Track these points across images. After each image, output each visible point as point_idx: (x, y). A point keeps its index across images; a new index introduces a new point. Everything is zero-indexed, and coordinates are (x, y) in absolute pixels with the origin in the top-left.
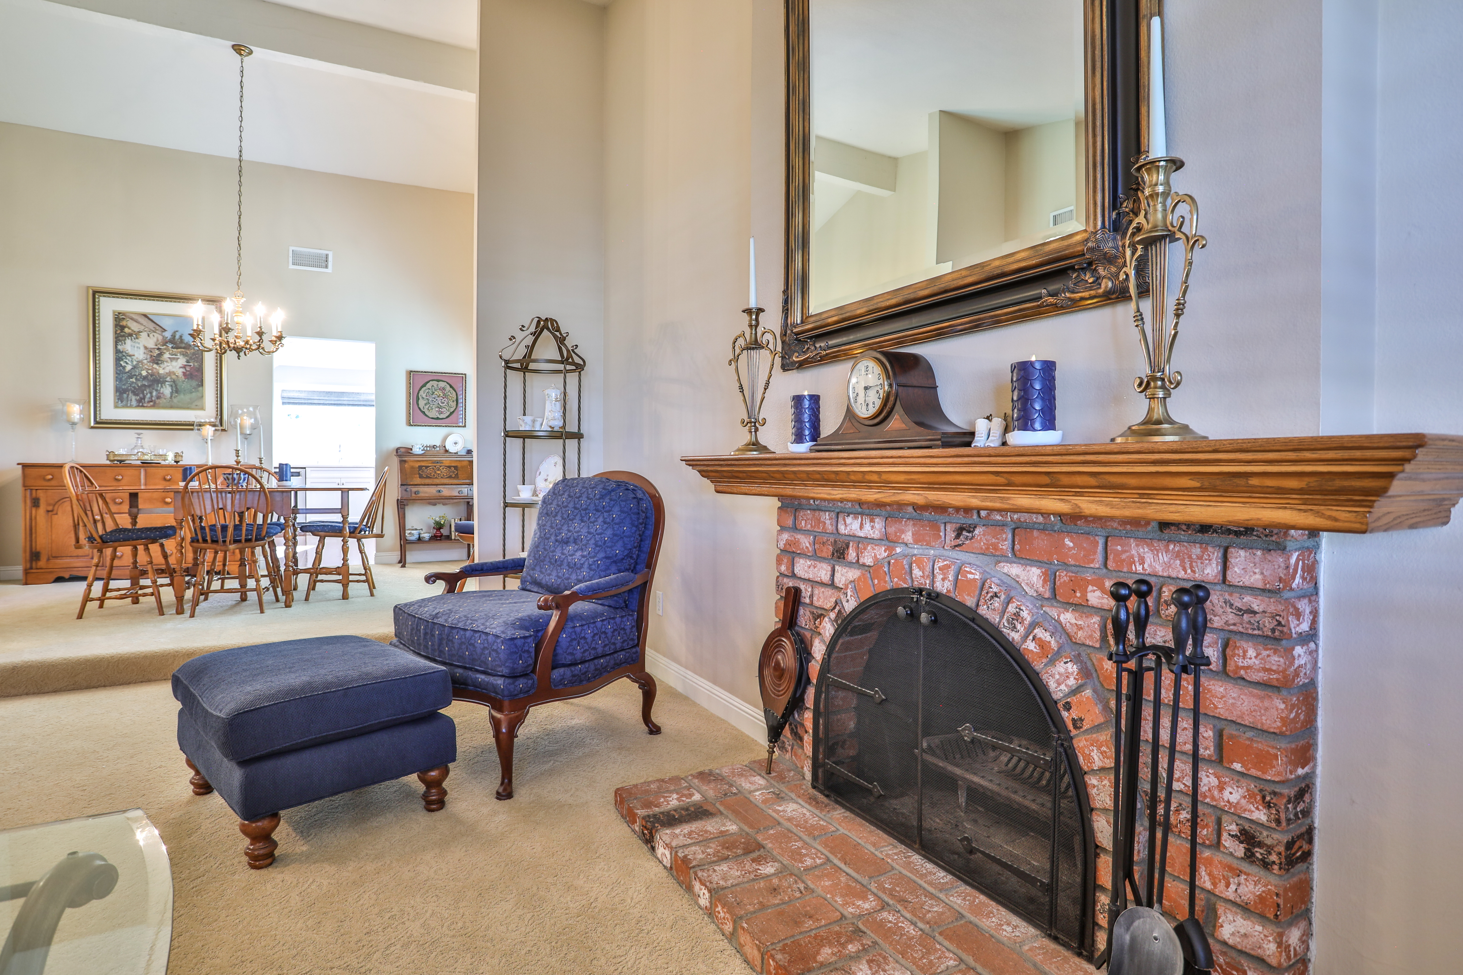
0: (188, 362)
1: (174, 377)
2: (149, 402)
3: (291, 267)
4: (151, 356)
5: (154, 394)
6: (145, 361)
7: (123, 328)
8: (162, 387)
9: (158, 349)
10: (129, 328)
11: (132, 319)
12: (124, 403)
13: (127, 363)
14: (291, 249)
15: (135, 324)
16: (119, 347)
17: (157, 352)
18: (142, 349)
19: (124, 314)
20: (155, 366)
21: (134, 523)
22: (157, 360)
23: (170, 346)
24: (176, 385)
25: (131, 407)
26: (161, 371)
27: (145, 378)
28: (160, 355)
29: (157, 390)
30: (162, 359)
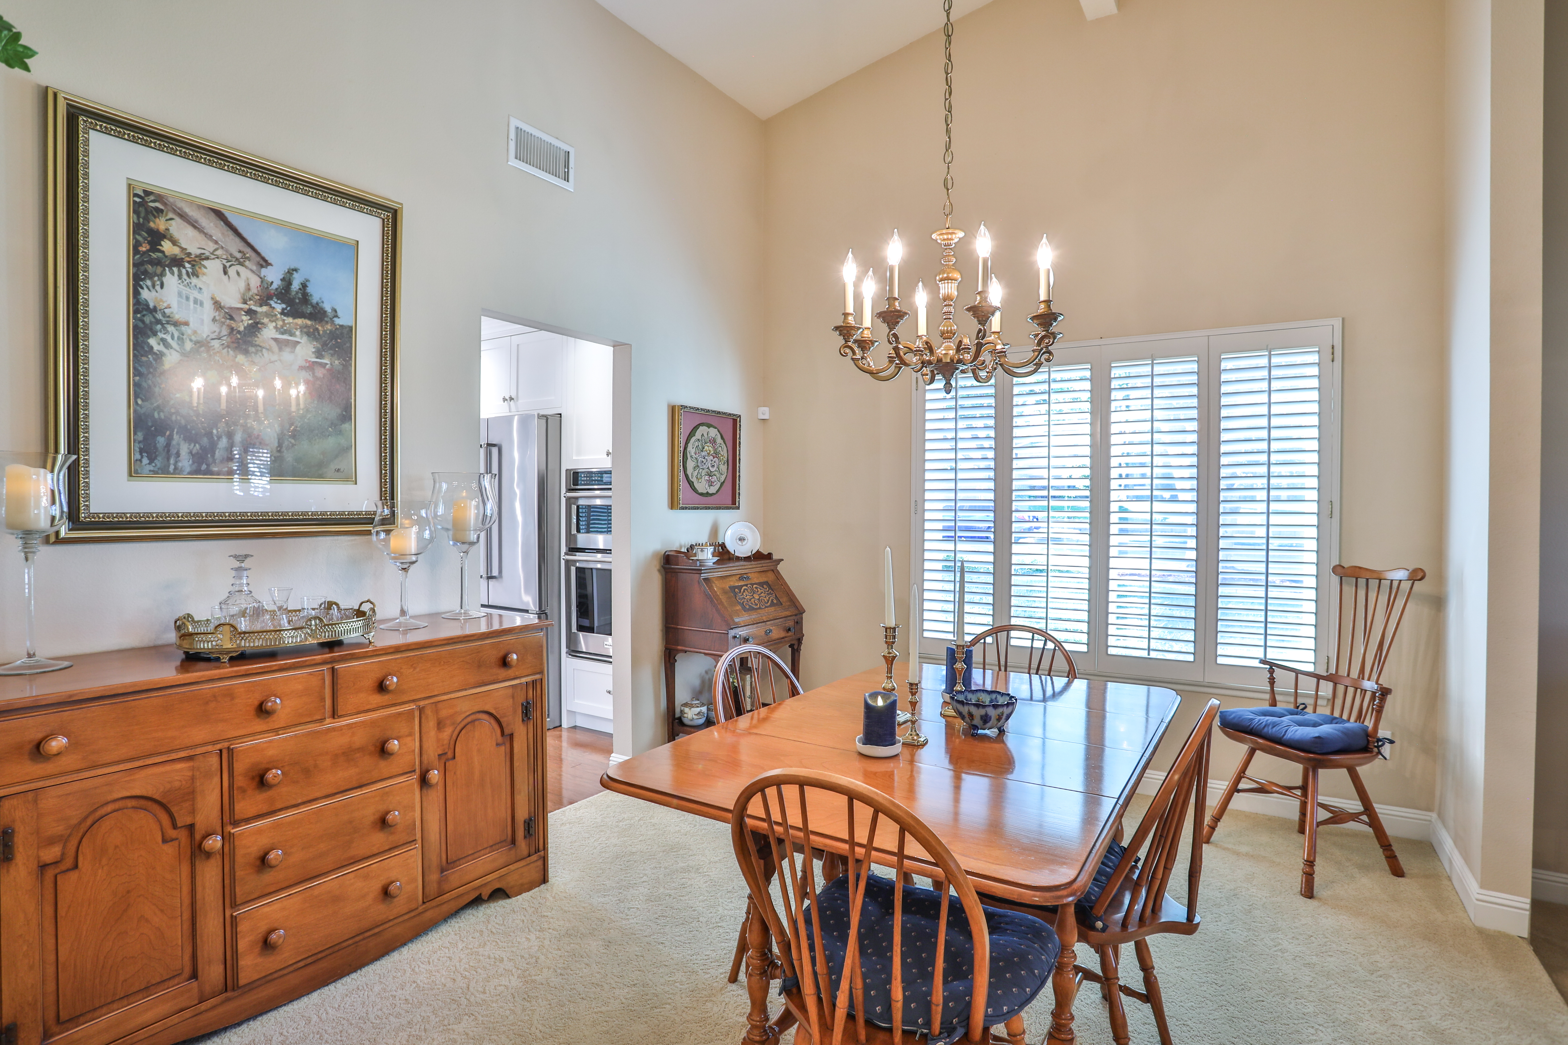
0: (317, 354)
2: (222, 459)
3: (514, 163)
4: (232, 329)
5: (237, 436)
6: (215, 344)
7: (156, 237)
9: (250, 312)
10: (174, 242)
11: (183, 216)
12: (158, 462)
13: (167, 345)
14: (514, 123)
15: (190, 232)
16: (145, 294)
17: (246, 320)
18: (208, 305)
19: (159, 198)
23: (279, 307)
25: (177, 471)
28: (255, 328)
30: (258, 341)
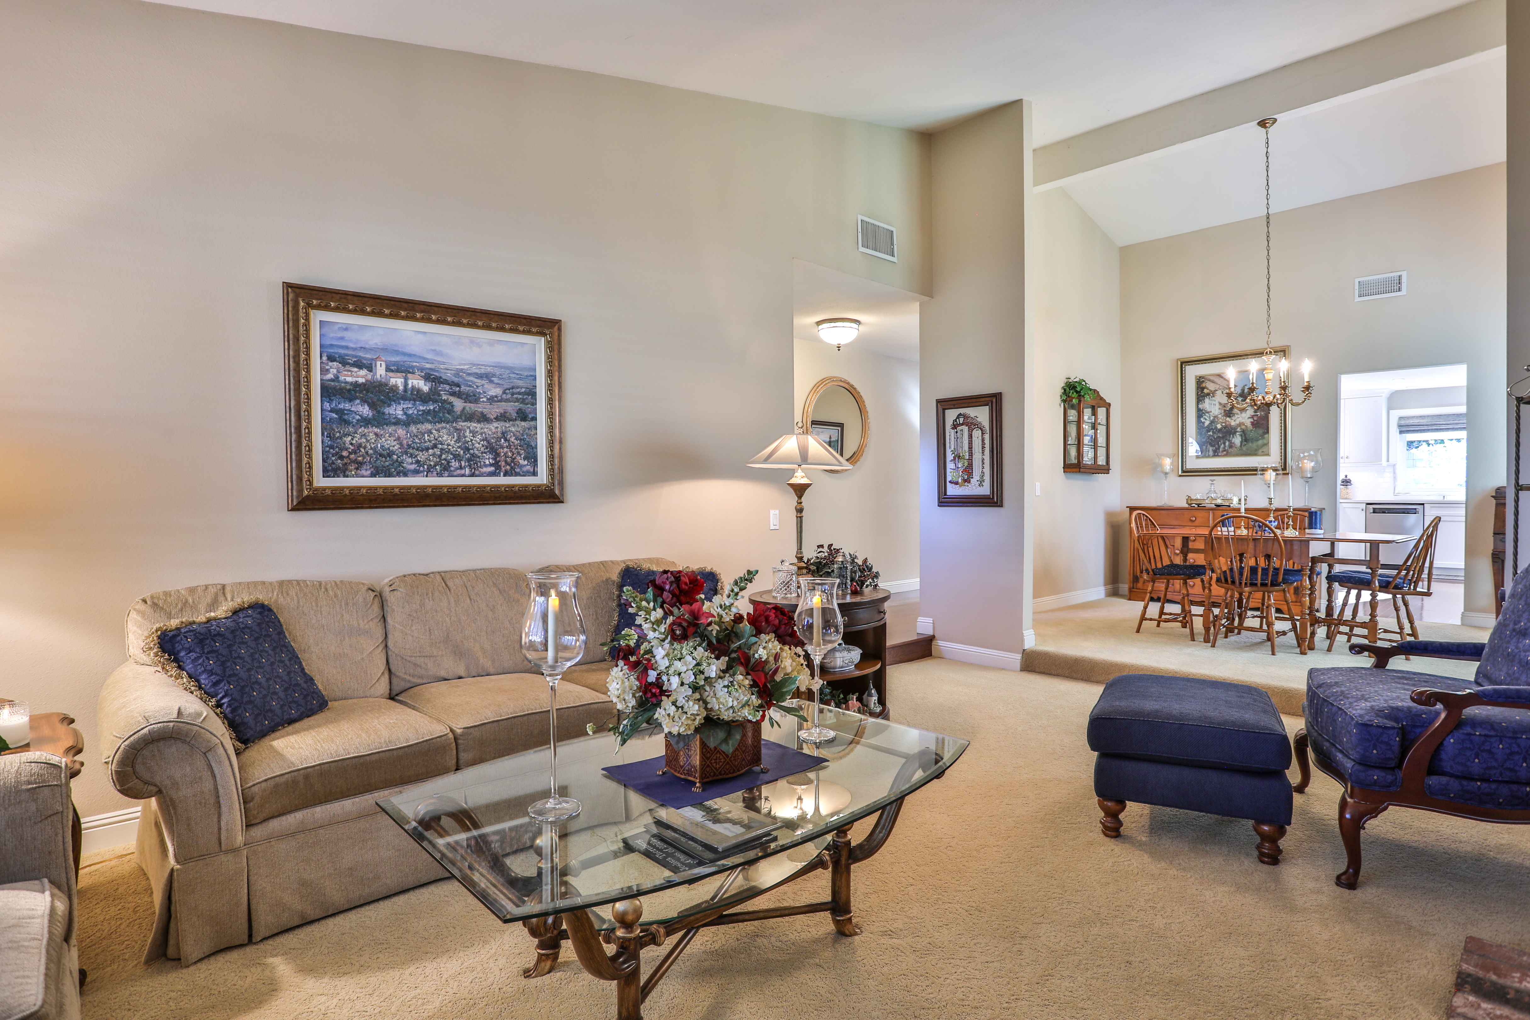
0: (1255, 412)
1: (1243, 427)
2: (1223, 451)
3: (1358, 299)
4: (1225, 410)
5: (1227, 444)
6: (1220, 416)
7: (1203, 388)
8: (1233, 437)
9: (1231, 404)
10: (1208, 389)
11: (1210, 380)
12: (1205, 453)
13: (1206, 419)
14: (1358, 281)
15: (1212, 384)
16: (1200, 406)
17: (1230, 406)
18: (1217, 404)
19: (1203, 377)
20: (1228, 419)
21: (1185, 560)
22: (1229, 413)
24: (1245, 435)
25: (1209, 457)
26: (1233, 423)
27: (1220, 430)
28: (1232, 408)
29: (1229, 441)
30: (1233, 412)
